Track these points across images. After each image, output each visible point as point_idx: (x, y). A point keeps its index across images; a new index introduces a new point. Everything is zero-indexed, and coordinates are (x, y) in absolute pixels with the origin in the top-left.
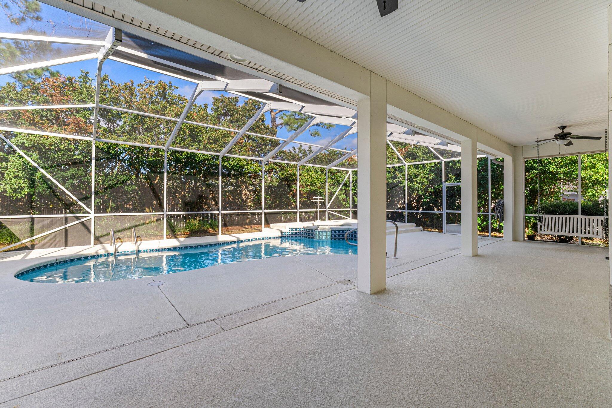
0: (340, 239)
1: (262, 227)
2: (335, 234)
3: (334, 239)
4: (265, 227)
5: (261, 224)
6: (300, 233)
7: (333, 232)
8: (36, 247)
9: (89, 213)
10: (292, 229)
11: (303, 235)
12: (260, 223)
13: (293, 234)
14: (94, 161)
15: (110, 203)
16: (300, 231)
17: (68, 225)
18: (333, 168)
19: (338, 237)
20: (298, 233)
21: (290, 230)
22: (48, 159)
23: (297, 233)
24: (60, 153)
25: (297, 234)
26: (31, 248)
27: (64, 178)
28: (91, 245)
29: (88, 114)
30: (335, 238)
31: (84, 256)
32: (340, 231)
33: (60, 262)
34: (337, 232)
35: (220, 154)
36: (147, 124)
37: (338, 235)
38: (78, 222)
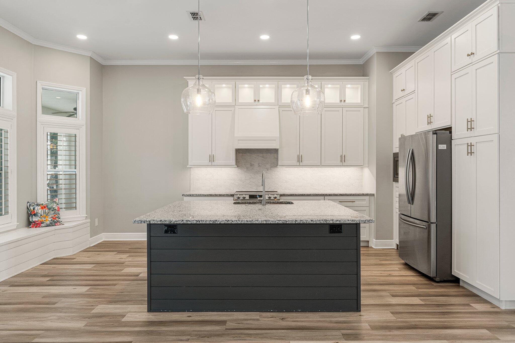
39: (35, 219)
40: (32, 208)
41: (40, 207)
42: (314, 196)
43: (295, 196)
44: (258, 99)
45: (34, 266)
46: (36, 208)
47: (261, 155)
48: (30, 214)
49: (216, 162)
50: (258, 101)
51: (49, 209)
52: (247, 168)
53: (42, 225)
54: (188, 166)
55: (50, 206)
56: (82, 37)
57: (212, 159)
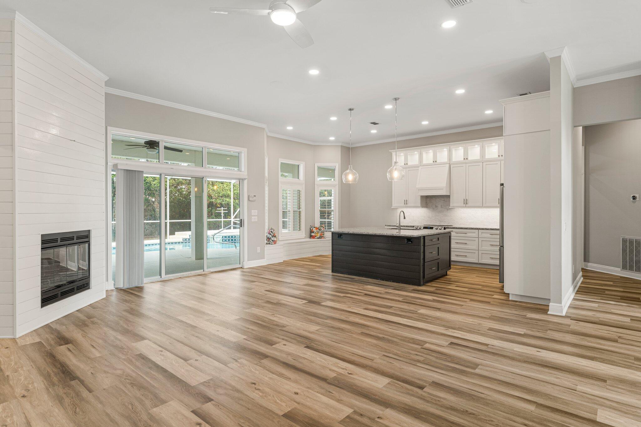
7: (224, 237)
34: (227, 237)
39: (313, 234)
40: (312, 229)
41: (315, 229)
42: (470, 229)
43: (456, 228)
44: (436, 160)
45: (309, 256)
46: (313, 229)
47: (443, 199)
48: (311, 232)
49: (409, 205)
50: (436, 161)
51: (319, 230)
52: (433, 209)
53: (316, 237)
54: (392, 207)
55: (319, 228)
56: (332, 138)
57: (406, 202)
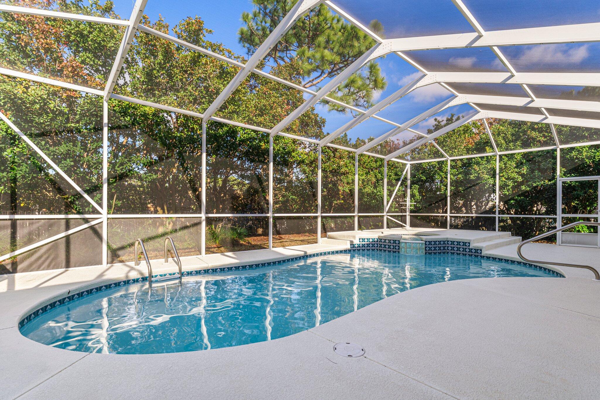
0: (436, 253)
1: (317, 236)
2: (430, 246)
3: (429, 253)
4: (322, 237)
5: (317, 233)
6: (368, 245)
7: (428, 243)
8: (19, 267)
9: (99, 213)
10: (363, 240)
11: (378, 248)
12: (315, 231)
13: (360, 247)
14: (106, 129)
15: (114, 201)
16: (368, 243)
17: (70, 232)
18: (394, 159)
19: (434, 250)
20: (366, 246)
21: (361, 240)
22: (30, 124)
23: (364, 244)
24: (48, 116)
25: (364, 247)
26: (11, 270)
27: (56, 156)
28: (102, 264)
29: (88, 57)
30: (430, 251)
31: (105, 284)
32: (436, 241)
33: (73, 296)
34: (433, 243)
35: (273, 132)
36: (177, 77)
37: (434, 247)
38: (86, 226)
